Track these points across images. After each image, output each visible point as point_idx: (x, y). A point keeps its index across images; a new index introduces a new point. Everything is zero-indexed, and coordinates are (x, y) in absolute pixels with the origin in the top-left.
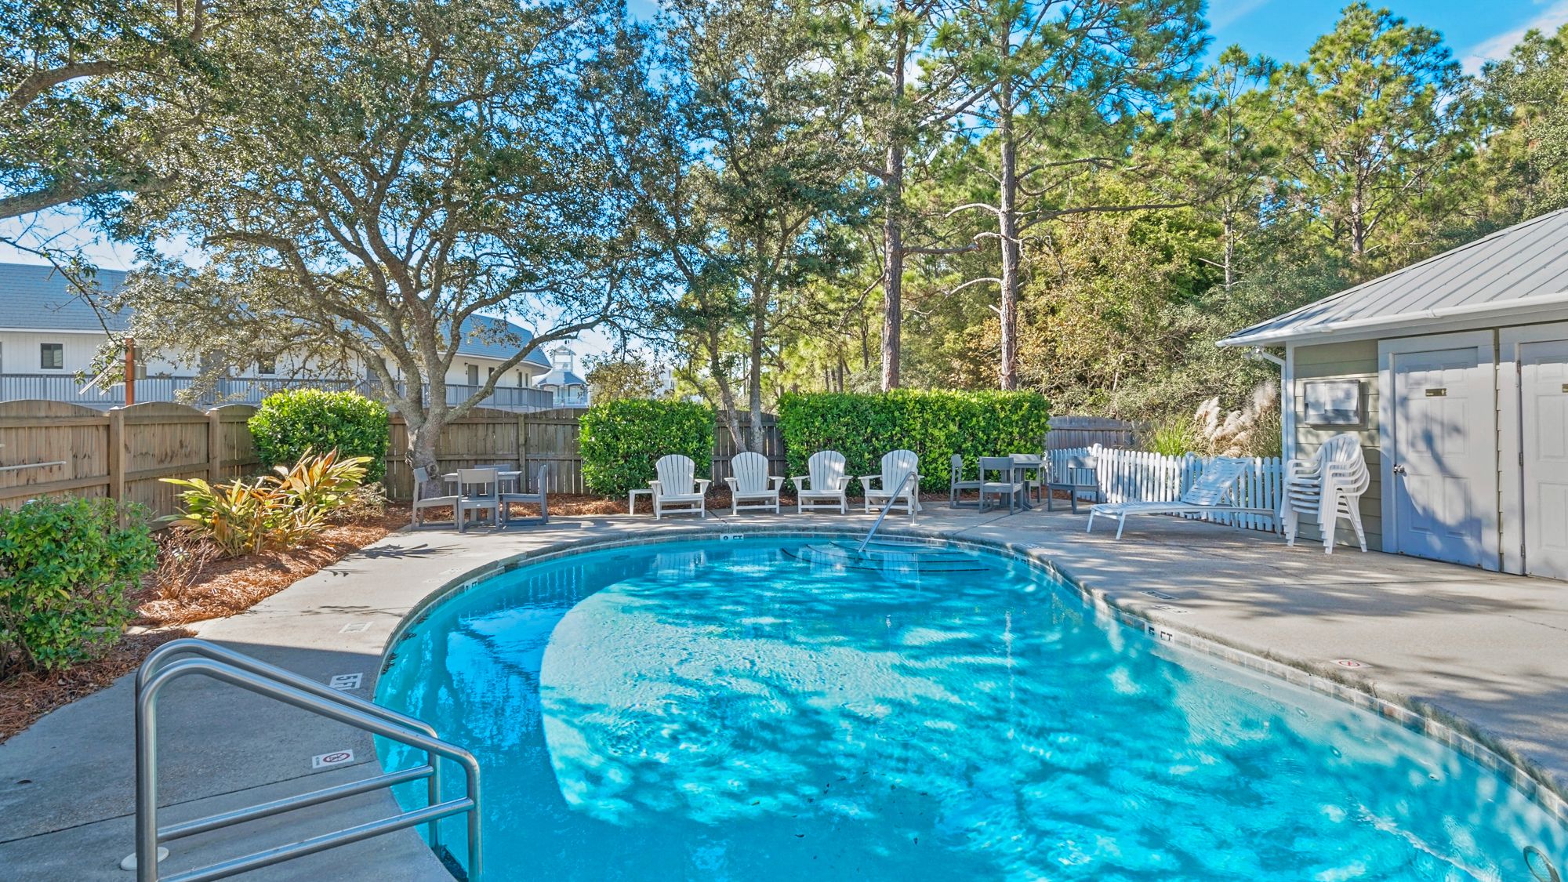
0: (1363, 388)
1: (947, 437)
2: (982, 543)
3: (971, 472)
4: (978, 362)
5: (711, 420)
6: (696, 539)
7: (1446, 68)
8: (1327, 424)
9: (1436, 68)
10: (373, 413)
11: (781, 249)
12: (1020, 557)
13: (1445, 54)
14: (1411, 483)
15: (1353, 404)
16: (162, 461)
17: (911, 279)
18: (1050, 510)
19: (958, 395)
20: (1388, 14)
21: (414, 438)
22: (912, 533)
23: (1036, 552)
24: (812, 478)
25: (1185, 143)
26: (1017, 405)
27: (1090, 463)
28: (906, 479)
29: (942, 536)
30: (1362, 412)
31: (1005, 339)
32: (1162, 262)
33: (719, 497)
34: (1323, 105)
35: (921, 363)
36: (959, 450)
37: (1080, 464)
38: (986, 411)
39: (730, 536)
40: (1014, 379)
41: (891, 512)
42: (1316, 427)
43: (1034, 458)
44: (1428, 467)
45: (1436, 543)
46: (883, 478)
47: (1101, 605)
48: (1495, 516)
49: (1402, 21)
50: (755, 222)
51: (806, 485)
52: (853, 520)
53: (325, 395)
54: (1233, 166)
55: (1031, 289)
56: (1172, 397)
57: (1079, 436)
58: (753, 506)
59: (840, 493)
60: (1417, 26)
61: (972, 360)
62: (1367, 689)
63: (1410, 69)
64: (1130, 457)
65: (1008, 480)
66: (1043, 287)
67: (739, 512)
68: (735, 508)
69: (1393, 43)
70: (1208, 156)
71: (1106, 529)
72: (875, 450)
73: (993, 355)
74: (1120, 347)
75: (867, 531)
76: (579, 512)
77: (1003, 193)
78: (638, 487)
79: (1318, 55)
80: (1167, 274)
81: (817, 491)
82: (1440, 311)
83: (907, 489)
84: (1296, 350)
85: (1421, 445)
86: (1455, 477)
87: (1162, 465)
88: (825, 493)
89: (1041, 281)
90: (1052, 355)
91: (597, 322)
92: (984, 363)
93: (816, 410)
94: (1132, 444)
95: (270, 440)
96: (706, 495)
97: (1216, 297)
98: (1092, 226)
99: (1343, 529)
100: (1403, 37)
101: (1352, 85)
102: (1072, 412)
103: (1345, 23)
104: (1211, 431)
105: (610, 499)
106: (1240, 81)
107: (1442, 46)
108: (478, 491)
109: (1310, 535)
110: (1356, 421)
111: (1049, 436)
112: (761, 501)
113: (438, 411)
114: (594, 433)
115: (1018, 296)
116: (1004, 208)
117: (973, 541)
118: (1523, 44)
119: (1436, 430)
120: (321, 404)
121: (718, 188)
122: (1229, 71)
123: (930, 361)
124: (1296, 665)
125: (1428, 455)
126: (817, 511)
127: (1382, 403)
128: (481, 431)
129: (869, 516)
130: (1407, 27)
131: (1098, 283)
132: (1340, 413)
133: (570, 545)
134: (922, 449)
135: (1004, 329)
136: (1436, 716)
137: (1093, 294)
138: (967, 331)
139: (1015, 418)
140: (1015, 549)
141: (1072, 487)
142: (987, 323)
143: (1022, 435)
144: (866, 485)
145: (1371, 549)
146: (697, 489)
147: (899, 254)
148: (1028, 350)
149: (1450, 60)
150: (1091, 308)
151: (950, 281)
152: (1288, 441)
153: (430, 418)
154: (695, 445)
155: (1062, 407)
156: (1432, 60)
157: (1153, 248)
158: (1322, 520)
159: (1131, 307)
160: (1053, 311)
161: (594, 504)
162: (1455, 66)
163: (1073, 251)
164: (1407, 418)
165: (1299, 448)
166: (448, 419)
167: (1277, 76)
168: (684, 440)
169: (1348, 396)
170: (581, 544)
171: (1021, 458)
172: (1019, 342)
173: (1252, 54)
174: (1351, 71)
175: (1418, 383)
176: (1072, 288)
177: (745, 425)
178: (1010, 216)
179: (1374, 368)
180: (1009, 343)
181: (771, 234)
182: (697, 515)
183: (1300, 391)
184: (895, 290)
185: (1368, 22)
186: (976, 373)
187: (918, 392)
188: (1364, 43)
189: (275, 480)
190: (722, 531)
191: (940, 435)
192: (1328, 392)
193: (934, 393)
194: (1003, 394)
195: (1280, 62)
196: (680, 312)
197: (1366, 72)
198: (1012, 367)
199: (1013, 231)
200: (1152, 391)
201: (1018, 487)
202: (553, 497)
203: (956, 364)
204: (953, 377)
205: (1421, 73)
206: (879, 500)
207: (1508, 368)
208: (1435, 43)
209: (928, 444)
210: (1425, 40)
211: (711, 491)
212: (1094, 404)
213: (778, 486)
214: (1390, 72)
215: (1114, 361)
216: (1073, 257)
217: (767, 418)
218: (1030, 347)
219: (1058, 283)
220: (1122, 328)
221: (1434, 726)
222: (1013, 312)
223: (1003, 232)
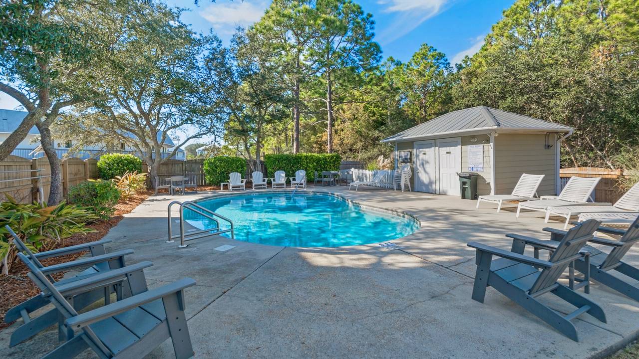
0: (411, 153)
1: (313, 166)
2: (323, 193)
3: (320, 176)
4: (321, 145)
5: (245, 162)
6: (244, 195)
7: (447, 64)
8: (404, 162)
9: (444, 64)
10: (138, 161)
11: (266, 112)
12: (333, 195)
13: (446, 60)
14: (420, 175)
15: (409, 157)
16: (74, 176)
17: (302, 120)
18: (341, 185)
19: (316, 155)
20: (433, 47)
21: (150, 168)
22: (305, 192)
23: (336, 194)
24: (276, 178)
25: (376, 85)
26: (332, 157)
27: (351, 173)
28: (303, 178)
29: (313, 192)
30: (411, 159)
31: (329, 138)
32: (372, 117)
33: (249, 185)
34: (415, 73)
35: (304, 145)
36: (317, 170)
37: (348, 173)
38: (324, 159)
39: (254, 194)
40: (331, 150)
41: (299, 187)
42: (402, 162)
43: (336, 172)
44: (423, 171)
45: (424, 189)
46: (296, 178)
47: (350, 203)
48: (434, 181)
49: (436, 50)
50: (259, 105)
51: (274, 180)
52: (288, 189)
53: (122, 155)
54: (388, 91)
55: (336, 123)
56: (374, 155)
57: (349, 166)
58: (258, 186)
59: (284, 182)
60: (439, 52)
61: (319, 144)
62: (397, 212)
63: (438, 64)
64: (361, 171)
65: (330, 178)
66: (340, 122)
67: (255, 188)
68: (254, 187)
69: (433, 56)
70: (383, 88)
71: (353, 189)
72: (293, 170)
73: (325, 143)
74: (361, 141)
75: (293, 191)
76: (205, 190)
77: (328, 96)
78: (223, 182)
79: (415, 58)
80: (373, 120)
81: (277, 182)
82: (424, 135)
83: (303, 181)
84: (398, 143)
85: (422, 166)
86: (428, 173)
87: (368, 173)
88: (280, 182)
89: (339, 121)
90: (342, 143)
91: (208, 133)
92: (323, 145)
93: (276, 159)
94: (363, 168)
95: (105, 169)
96: (246, 184)
97: (383, 128)
98: (353, 105)
99: (406, 186)
100: (436, 55)
101: (423, 68)
102: (348, 160)
103: (422, 49)
104: (381, 164)
105: (214, 186)
106: (392, 67)
107: (445, 58)
108: (176, 183)
109: (399, 188)
110: (409, 161)
111: (341, 166)
112: (261, 185)
113: (158, 160)
114: (209, 166)
115: (332, 125)
116: (328, 100)
117: (321, 193)
118: (464, 59)
119: (424, 162)
120: (121, 157)
121: (246, 94)
122: (389, 64)
123: (306, 144)
124: (386, 209)
125: (423, 168)
126: (277, 187)
127: (414, 156)
128: (170, 166)
129: (292, 188)
130: (437, 52)
131: (355, 122)
132: (406, 159)
133: (210, 197)
134: (306, 170)
135: (328, 136)
136: (406, 214)
137: (354, 125)
138: (318, 135)
139: (332, 161)
140: (332, 194)
141: (346, 179)
142: (324, 133)
143: (333, 166)
144: (291, 180)
145: (412, 191)
146: (242, 182)
147: (298, 113)
148: (335, 141)
149: (447, 62)
150: (353, 129)
151: (313, 121)
152: (396, 166)
153: (156, 162)
154: (240, 169)
155: (345, 158)
156: (443, 61)
157: (370, 112)
158: (401, 184)
159: (364, 129)
160: (343, 130)
161: (209, 188)
162: (449, 63)
163: (348, 113)
164: (419, 160)
165: (398, 167)
166: (161, 162)
167: (402, 66)
168: (237, 168)
169: (408, 155)
170: (213, 197)
171: (333, 172)
172: (333, 139)
173: (396, 59)
174: (423, 63)
175: (421, 152)
176: (348, 124)
177: (255, 163)
178: (330, 103)
179: (413, 148)
180: (330, 140)
181: (263, 108)
182: (243, 189)
183: (398, 153)
184: (298, 123)
185: (427, 50)
186: (320, 148)
187: (305, 154)
188: (426, 55)
189: (117, 180)
190: (252, 193)
191: (311, 166)
192: (404, 153)
193: (309, 154)
194: (328, 155)
195: (402, 63)
196: (236, 131)
197: (426, 64)
198: (331, 147)
199: (331, 108)
200: (369, 153)
201: (332, 179)
202: (199, 186)
203: (315, 145)
204: (314, 149)
205: (440, 65)
206: (295, 184)
207: (437, 148)
208: (444, 57)
209: (308, 169)
210: (441, 56)
211: (247, 183)
212: (354, 157)
213: (266, 181)
214: (432, 65)
215: (359, 145)
216: (348, 115)
217: (261, 162)
218: (336, 141)
219: (344, 122)
220: (361, 136)
221: (406, 216)
222: (331, 131)
223: (328, 109)
